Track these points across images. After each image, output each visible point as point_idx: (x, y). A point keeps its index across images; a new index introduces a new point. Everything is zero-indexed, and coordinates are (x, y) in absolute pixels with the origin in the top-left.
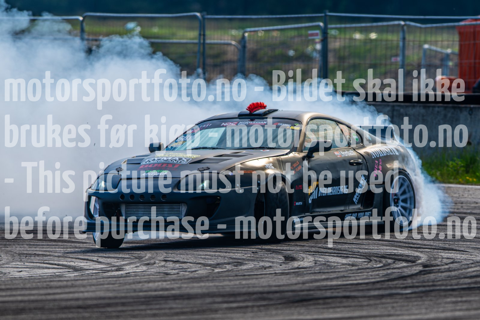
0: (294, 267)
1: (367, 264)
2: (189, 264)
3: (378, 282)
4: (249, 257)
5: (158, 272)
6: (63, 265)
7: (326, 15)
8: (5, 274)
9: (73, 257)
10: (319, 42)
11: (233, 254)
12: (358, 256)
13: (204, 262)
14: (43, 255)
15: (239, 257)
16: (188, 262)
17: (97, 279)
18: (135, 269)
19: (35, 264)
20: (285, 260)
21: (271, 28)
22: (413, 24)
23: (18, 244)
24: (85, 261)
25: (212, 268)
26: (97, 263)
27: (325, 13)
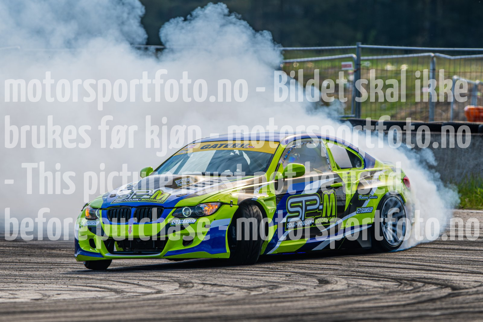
0: (327, 290)
1: (398, 287)
2: (226, 287)
3: (408, 304)
4: (284, 280)
5: (196, 294)
6: (105, 288)
7: (359, 47)
8: (49, 296)
9: (114, 280)
10: (352, 74)
11: (269, 278)
12: (389, 280)
13: (241, 285)
14: (85, 278)
15: (274, 281)
16: (224, 286)
17: (137, 301)
18: (175, 291)
19: (78, 287)
20: (319, 283)
21: (306, 59)
22: (442, 55)
23: (62, 268)
24: (127, 284)
25: (249, 291)
26: (137, 286)
27: (358, 45)
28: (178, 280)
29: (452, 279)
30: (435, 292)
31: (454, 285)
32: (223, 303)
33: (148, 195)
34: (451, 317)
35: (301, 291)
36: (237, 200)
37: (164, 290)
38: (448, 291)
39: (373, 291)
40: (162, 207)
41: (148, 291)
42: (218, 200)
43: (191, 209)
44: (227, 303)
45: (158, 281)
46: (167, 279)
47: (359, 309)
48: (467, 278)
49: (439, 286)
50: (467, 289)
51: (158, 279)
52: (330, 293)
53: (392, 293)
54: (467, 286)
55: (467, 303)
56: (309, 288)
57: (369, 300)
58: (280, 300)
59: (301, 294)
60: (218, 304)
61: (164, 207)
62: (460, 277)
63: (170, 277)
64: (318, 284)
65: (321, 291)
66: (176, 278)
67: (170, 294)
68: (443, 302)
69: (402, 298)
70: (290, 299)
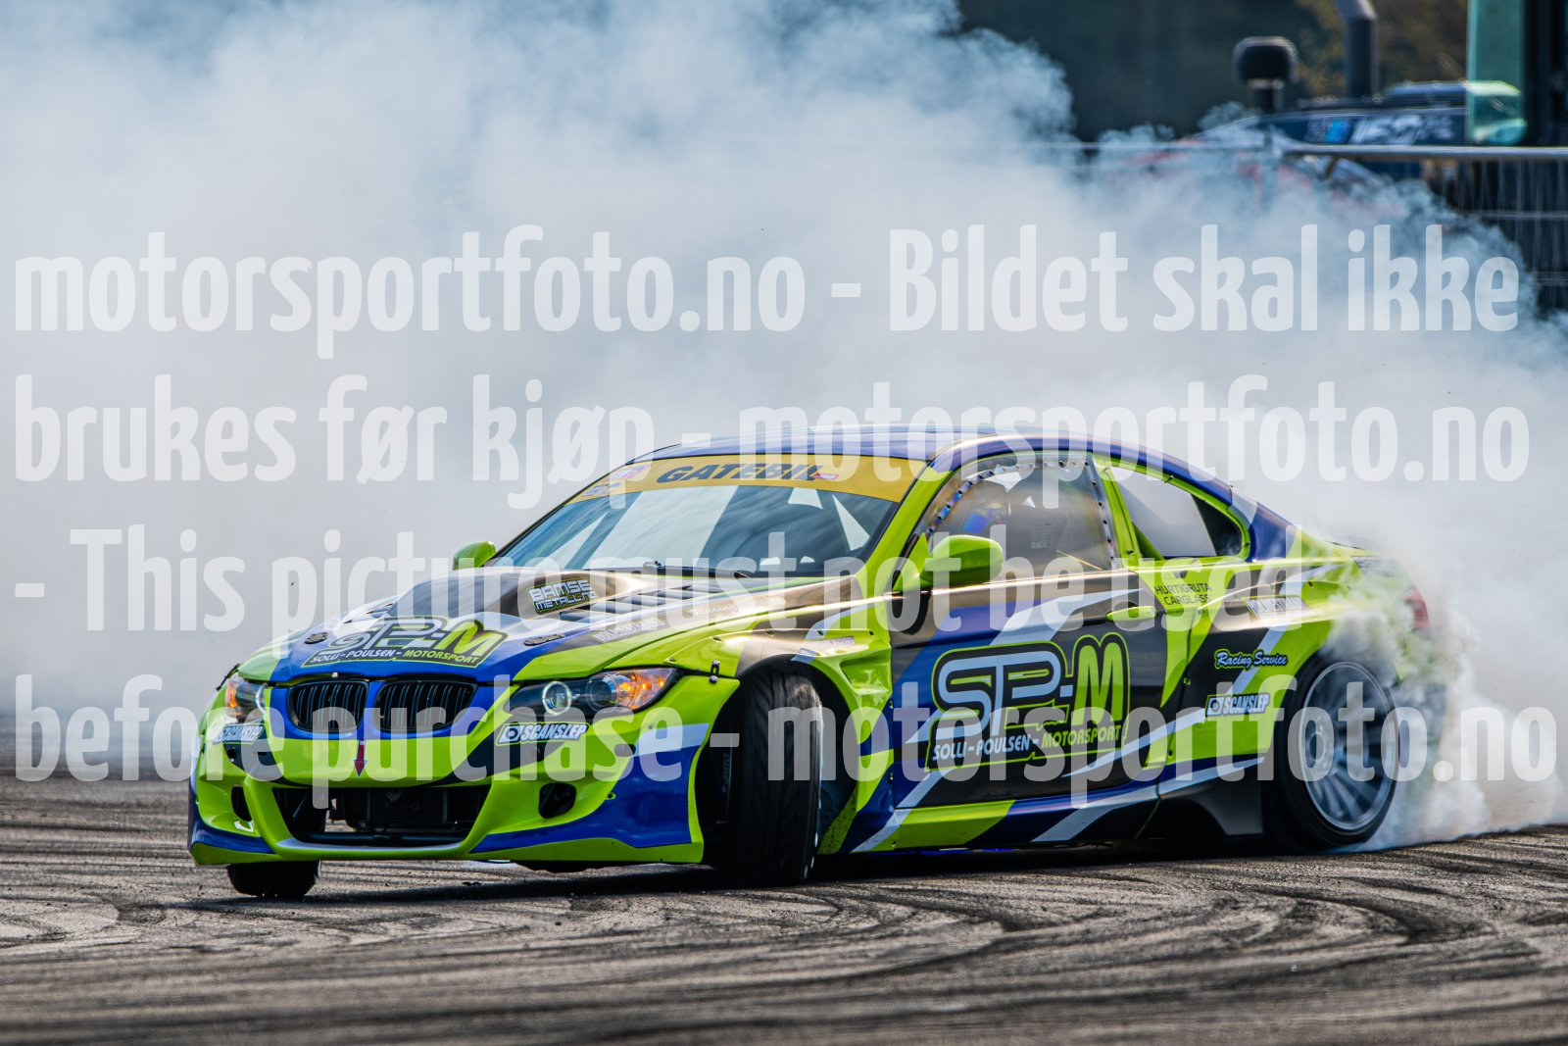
28: (113, 895)
29: (1003, 893)
30: (949, 937)
31: (1011, 912)
32: (263, 973)
33: (428, 637)
34: (999, 1015)
35: (511, 932)
36: (737, 661)
37: (67, 929)
38: (992, 932)
39: (746, 933)
40: (472, 680)
41: (17, 932)
42: (667, 660)
43: (572, 688)
44: (273, 971)
45: (49, 901)
46: (78, 895)
47: (702, 995)
48: (1054, 892)
49: (963, 917)
50: (1052, 924)
51: (48, 893)
52: (606, 940)
53: (810, 938)
54: (1055, 917)
55: (1056, 972)
56: (539, 922)
57: (736, 963)
58: (447, 961)
59: (515, 942)
60: (244, 975)
61: (479, 680)
62: (1032, 886)
63: (89, 887)
64: (569, 911)
65: (578, 934)
66: (107, 891)
67: (90, 942)
68: (976, 968)
69: (842, 956)
70: (478, 959)
